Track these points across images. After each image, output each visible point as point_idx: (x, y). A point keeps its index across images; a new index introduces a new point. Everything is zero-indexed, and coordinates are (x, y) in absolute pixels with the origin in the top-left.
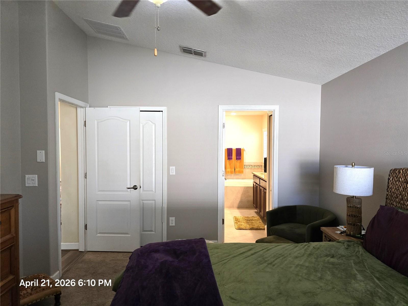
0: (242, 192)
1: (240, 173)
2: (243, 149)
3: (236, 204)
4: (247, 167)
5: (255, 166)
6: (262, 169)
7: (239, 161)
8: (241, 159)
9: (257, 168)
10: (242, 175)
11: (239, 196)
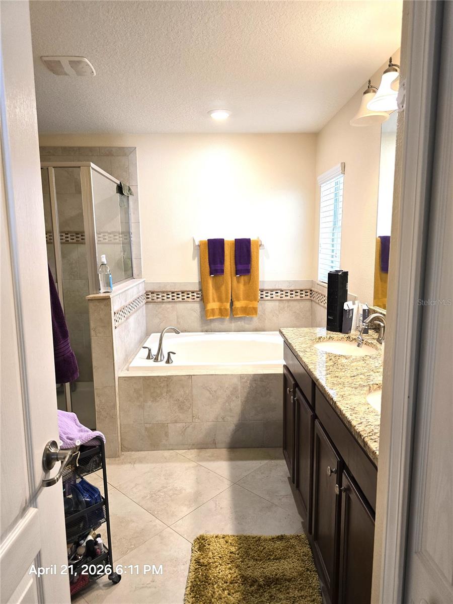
0: (245, 394)
1: (248, 314)
2: (258, 242)
3: (224, 436)
4: (269, 294)
5: (294, 292)
6: (312, 300)
7: (243, 279)
8: (251, 271)
9: (298, 298)
10: (255, 319)
11: (237, 405)
